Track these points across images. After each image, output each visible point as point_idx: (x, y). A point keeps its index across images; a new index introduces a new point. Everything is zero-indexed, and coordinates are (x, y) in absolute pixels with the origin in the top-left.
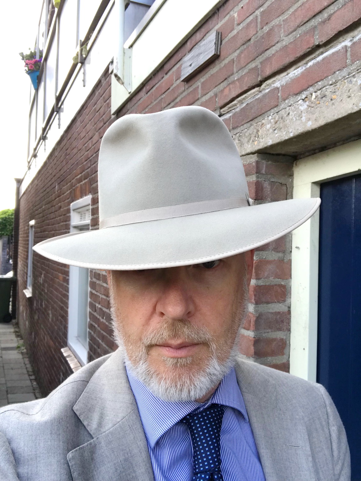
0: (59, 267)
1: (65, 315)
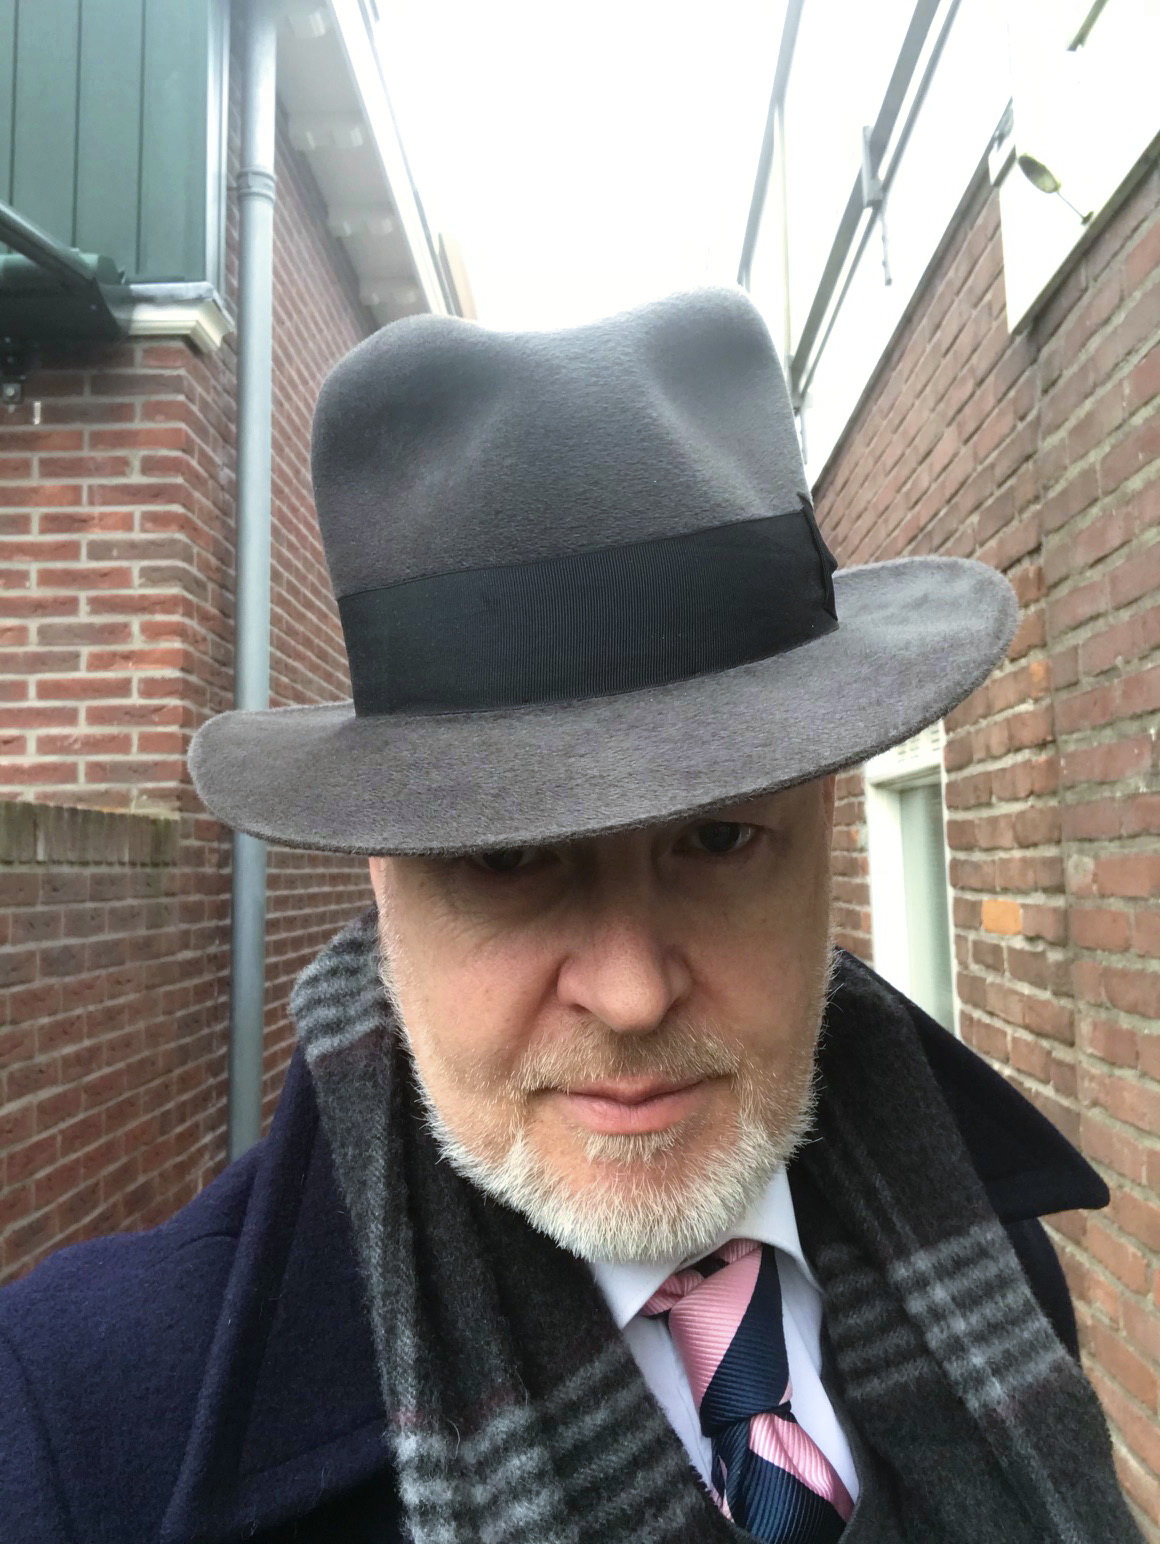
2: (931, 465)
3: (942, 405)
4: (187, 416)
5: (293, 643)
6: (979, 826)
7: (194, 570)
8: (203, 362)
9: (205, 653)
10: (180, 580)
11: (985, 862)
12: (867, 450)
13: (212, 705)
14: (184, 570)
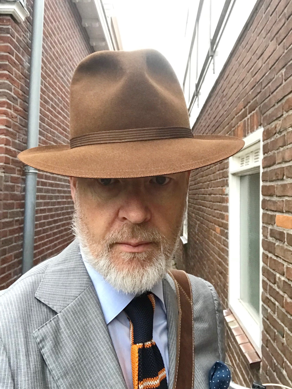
0: (214, 218)
1: (225, 272)
2: (263, 58)
3: (269, 34)
4: (11, 42)
5: (53, 124)
6: (277, 187)
7: (12, 94)
8: (18, 25)
9: (17, 122)
10: (6, 96)
11: (278, 201)
12: (236, 62)
13: (19, 139)
14: (8, 93)
